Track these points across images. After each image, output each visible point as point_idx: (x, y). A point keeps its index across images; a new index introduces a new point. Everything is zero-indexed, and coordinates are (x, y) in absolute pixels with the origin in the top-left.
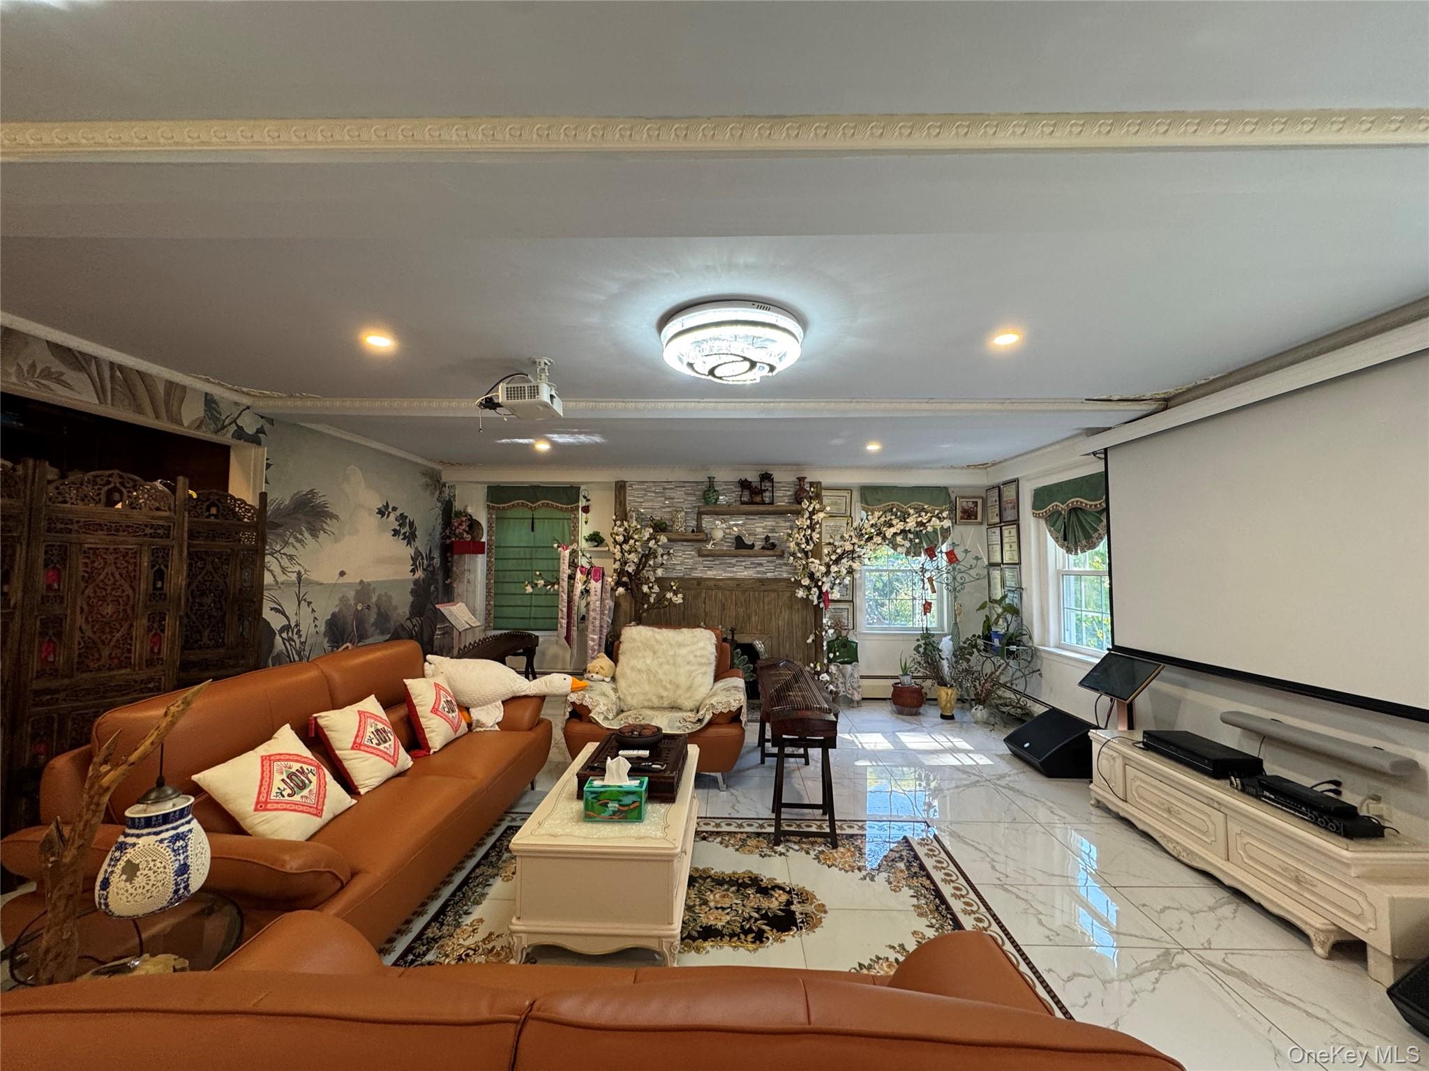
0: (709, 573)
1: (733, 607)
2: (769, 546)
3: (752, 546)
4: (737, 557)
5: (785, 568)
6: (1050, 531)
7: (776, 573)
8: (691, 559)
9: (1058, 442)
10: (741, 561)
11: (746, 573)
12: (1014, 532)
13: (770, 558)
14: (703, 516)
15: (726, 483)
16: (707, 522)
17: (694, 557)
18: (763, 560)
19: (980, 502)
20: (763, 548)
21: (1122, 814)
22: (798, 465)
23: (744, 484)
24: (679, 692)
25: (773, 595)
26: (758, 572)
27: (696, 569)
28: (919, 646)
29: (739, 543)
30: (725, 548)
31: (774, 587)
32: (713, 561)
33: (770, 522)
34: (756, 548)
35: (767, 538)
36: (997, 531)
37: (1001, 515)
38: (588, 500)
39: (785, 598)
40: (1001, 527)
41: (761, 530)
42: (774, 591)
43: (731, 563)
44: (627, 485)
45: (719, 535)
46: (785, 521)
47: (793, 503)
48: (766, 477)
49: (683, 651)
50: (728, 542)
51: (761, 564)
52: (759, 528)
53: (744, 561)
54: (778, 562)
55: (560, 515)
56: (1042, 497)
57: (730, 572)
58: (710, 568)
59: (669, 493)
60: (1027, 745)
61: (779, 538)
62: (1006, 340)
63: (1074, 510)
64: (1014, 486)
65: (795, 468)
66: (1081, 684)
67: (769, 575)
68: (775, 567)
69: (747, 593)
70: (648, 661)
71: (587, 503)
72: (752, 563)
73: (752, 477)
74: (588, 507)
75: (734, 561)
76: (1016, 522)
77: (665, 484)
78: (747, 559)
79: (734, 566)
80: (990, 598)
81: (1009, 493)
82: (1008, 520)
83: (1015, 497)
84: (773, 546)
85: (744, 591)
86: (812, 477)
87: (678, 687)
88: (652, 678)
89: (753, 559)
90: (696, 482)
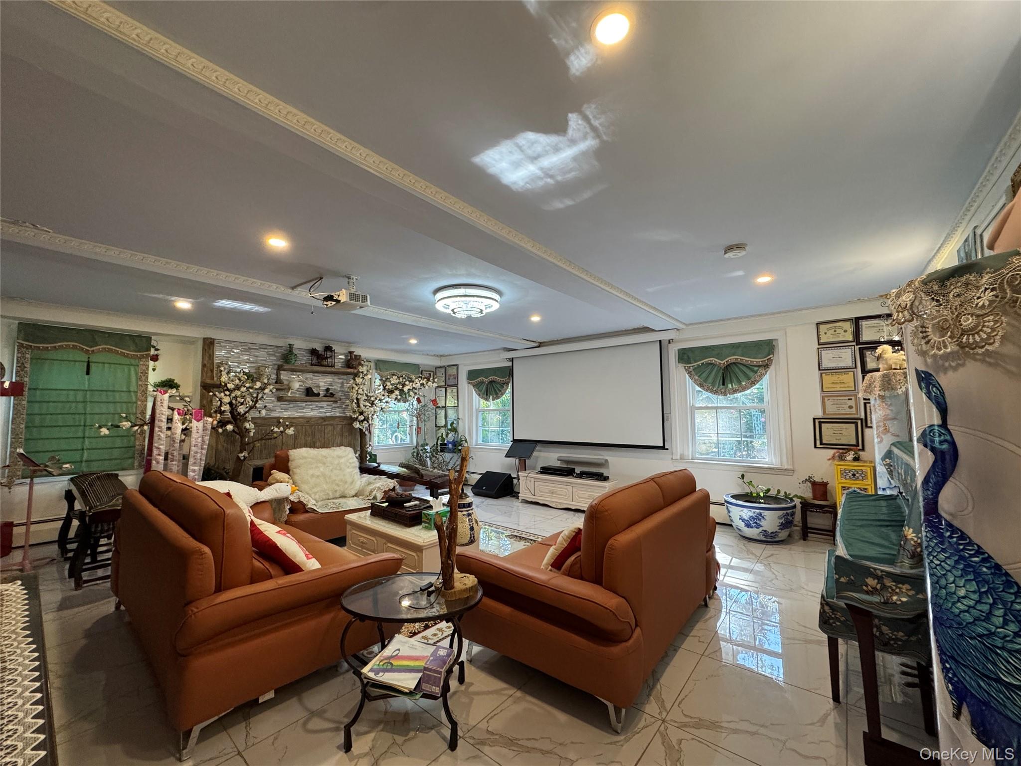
0: (285, 413)
1: (303, 437)
2: (329, 394)
3: (318, 395)
4: (306, 402)
5: (338, 410)
6: (475, 391)
7: (332, 413)
8: (271, 403)
9: (488, 351)
10: (309, 405)
11: (312, 413)
12: (455, 391)
13: (329, 403)
14: (282, 372)
15: (300, 349)
16: (284, 376)
17: (273, 401)
18: (324, 404)
19: (432, 374)
20: (325, 396)
21: (533, 501)
22: (349, 343)
23: (313, 352)
24: (346, 486)
25: (330, 428)
26: (321, 412)
27: (275, 410)
28: (414, 452)
29: (309, 392)
30: (297, 396)
31: (331, 422)
32: (289, 405)
33: (329, 379)
34: (321, 395)
35: (327, 390)
36: (443, 390)
37: (445, 381)
38: (157, 350)
39: (338, 429)
40: (446, 388)
41: (323, 384)
42: (331, 425)
43: (301, 406)
44: (216, 341)
45: (296, 385)
46: (339, 379)
47: (344, 367)
48: (328, 349)
49: (342, 460)
50: (300, 391)
51: (322, 407)
52: (322, 382)
53: (311, 405)
54: (333, 405)
55: (127, 361)
56: (473, 375)
57: (301, 413)
58: (286, 410)
59: (254, 352)
60: (484, 488)
61: (335, 389)
62: (535, 319)
63: (491, 382)
64: (455, 368)
65: (347, 345)
66: (506, 456)
67: (328, 414)
68: (332, 409)
69: (313, 427)
70: (322, 469)
71: (156, 353)
72: (317, 407)
73: (319, 347)
74: (157, 356)
75: (304, 405)
76: (456, 385)
77: (250, 345)
78: (313, 403)
79: (304, 408)
80: (436, 425)
81: (452, 371)
82: (450, 383)
83: (456, 373)
84: (332, 395)
85: (311, 426)
86: (358, 351)
87: (346, 482)
88: (328, 480)
89: (317, 403)
90: (276, 346)
